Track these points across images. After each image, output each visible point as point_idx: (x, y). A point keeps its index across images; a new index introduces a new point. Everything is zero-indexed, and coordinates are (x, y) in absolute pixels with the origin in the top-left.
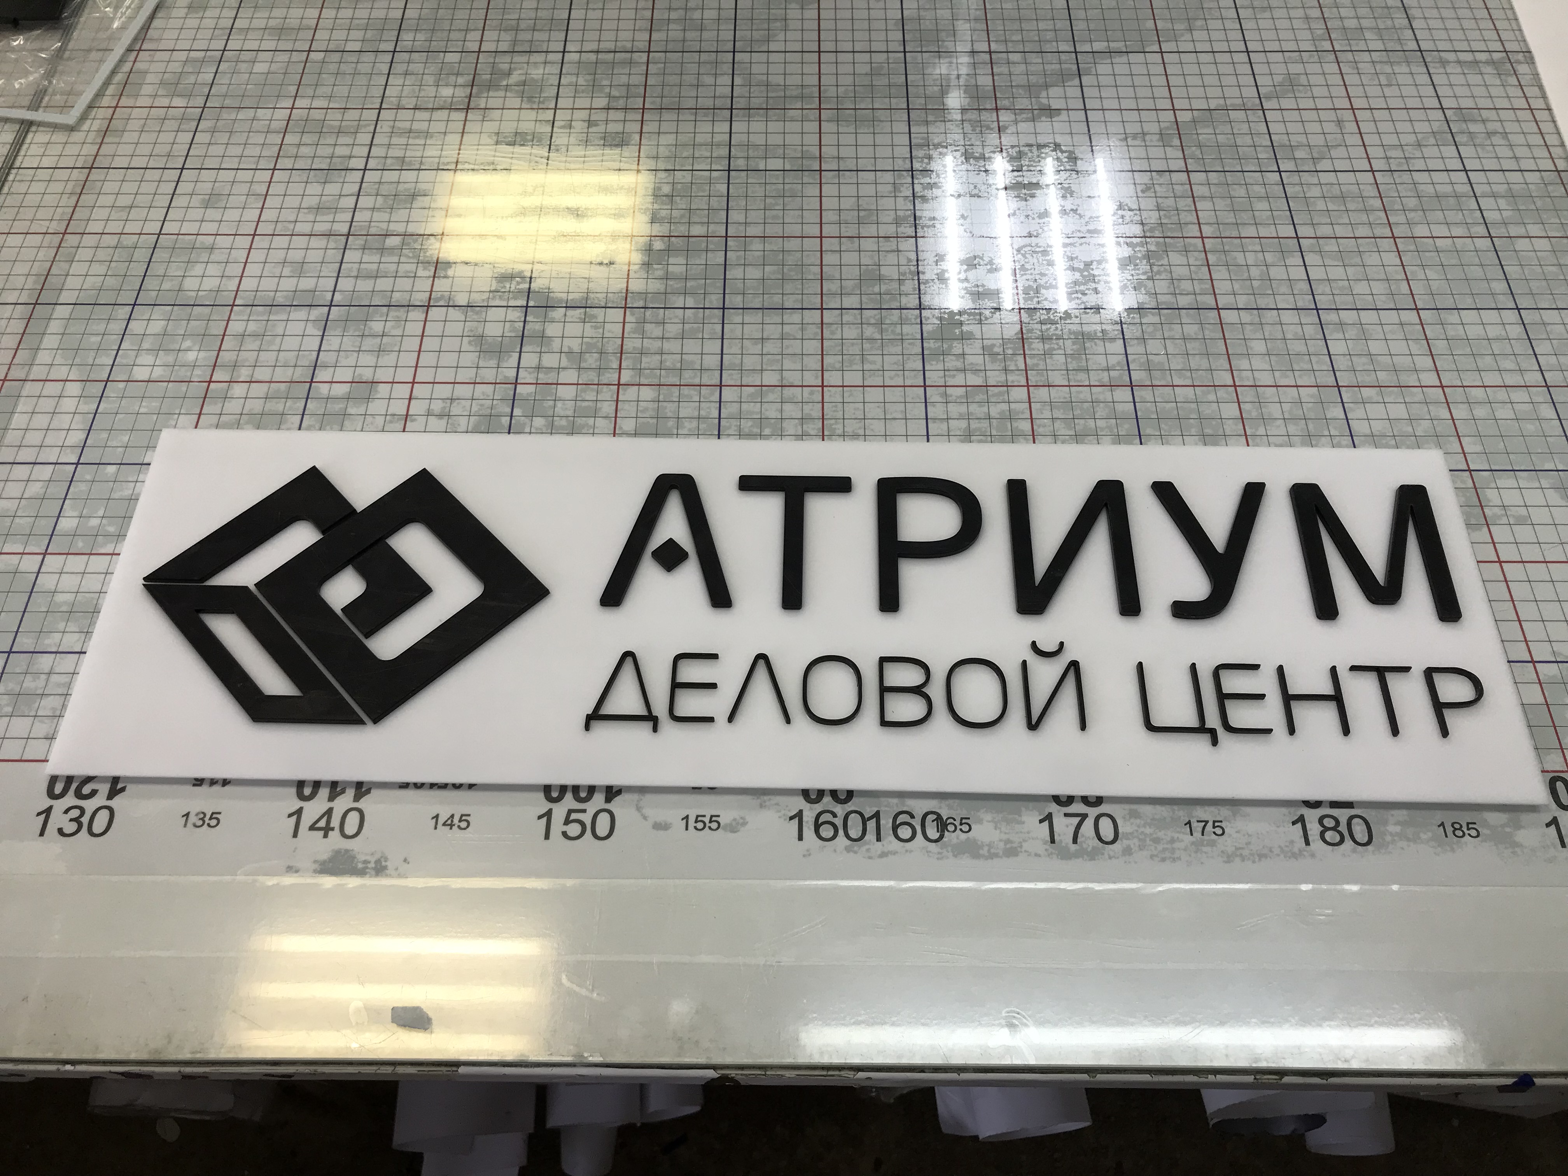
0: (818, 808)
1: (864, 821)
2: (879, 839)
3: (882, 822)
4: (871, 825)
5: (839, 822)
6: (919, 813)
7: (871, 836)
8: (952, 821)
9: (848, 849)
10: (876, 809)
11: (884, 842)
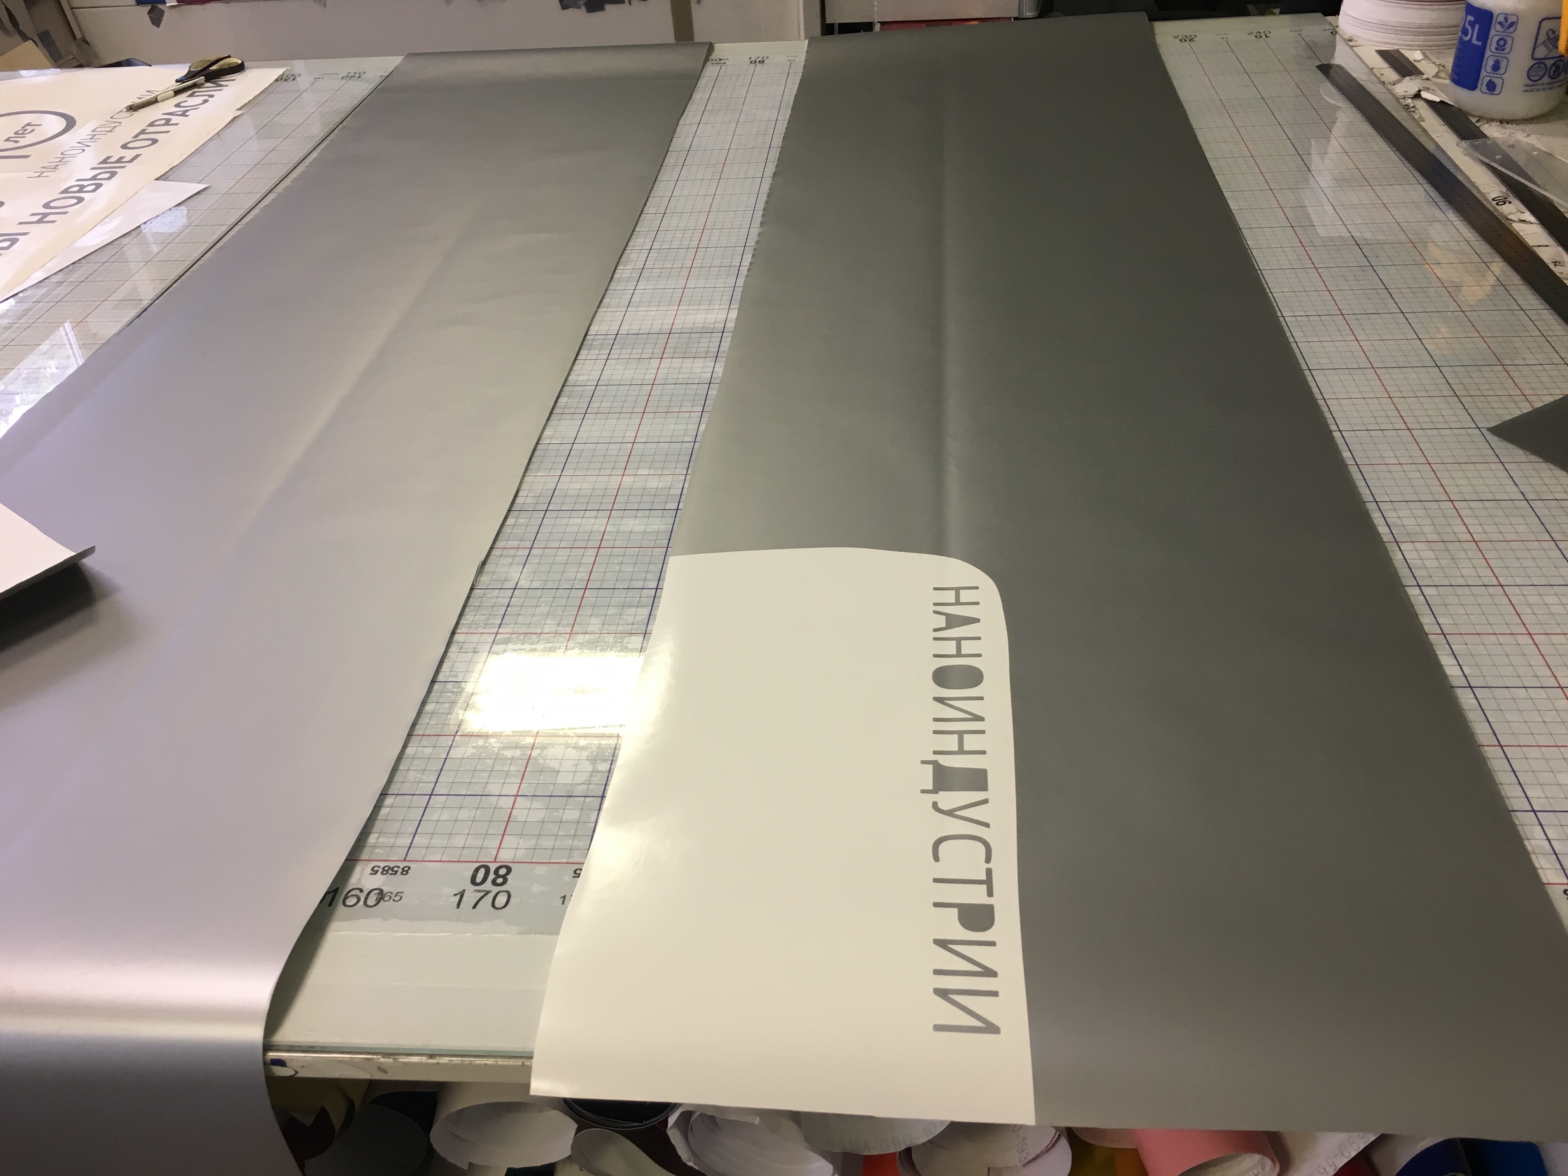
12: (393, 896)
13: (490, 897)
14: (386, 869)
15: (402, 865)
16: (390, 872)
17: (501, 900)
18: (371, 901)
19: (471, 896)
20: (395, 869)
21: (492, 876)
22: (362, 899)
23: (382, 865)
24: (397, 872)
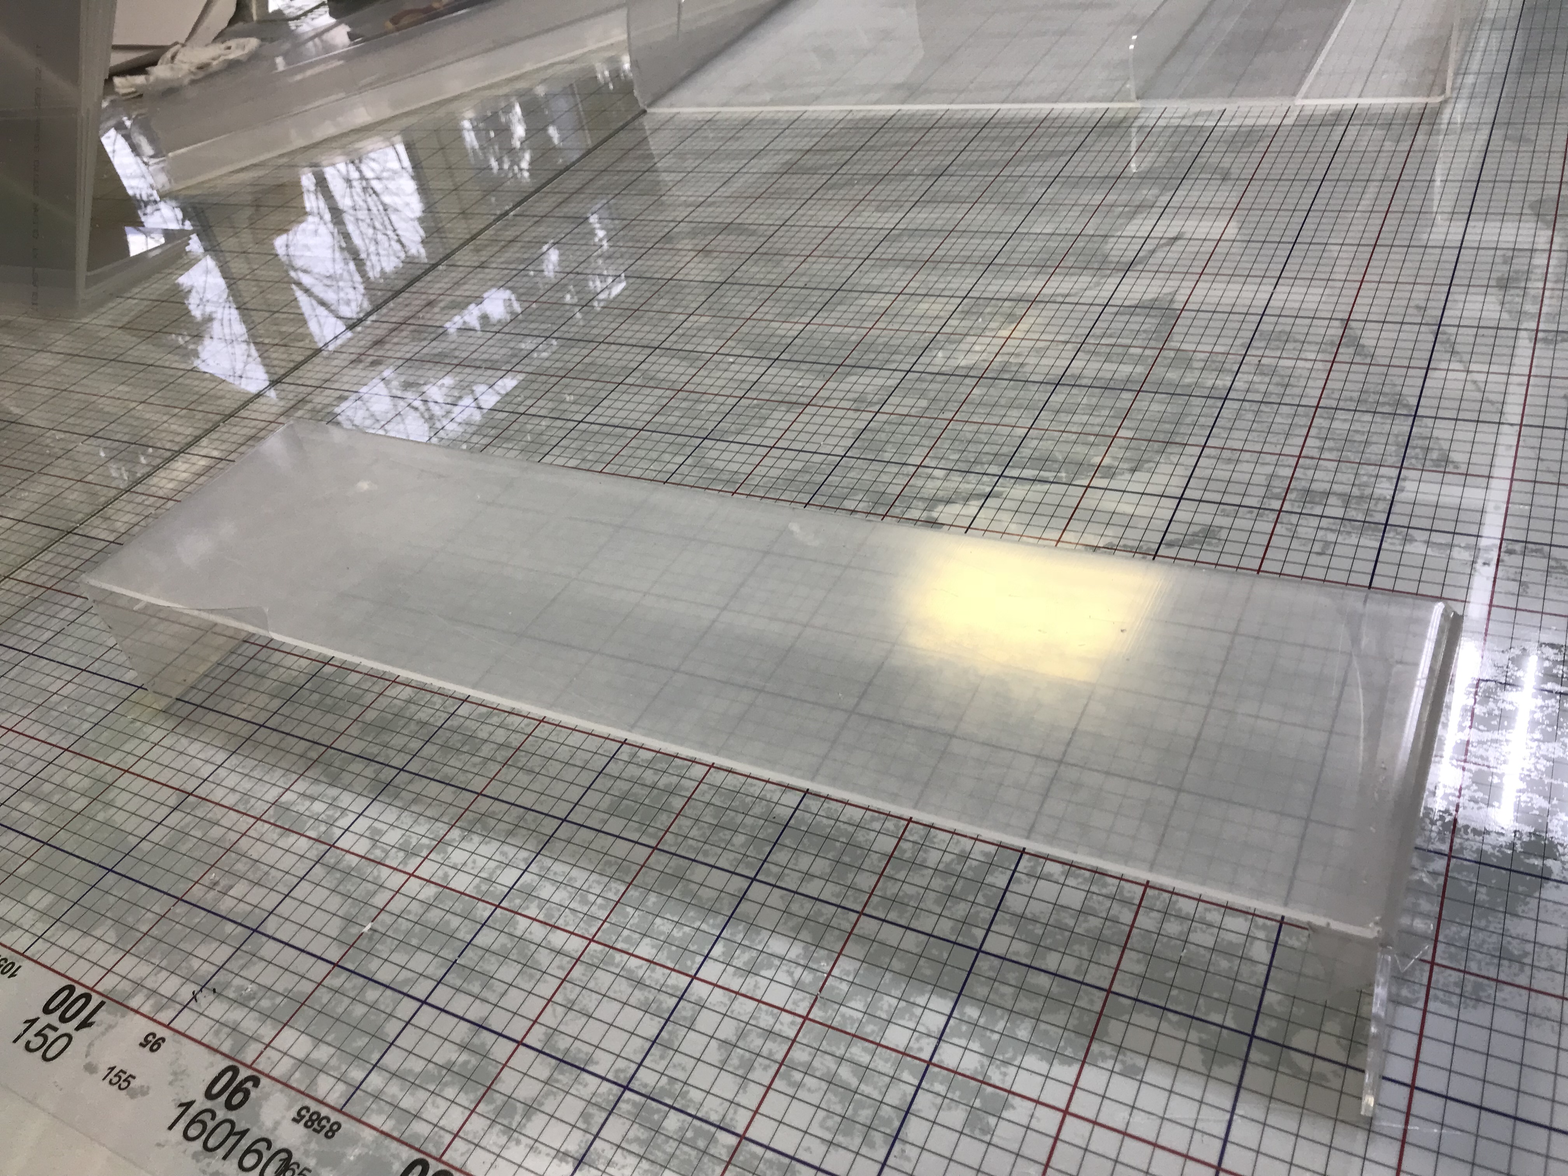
0: (209, 1104)
1: (231, 1134)
2: (225, 1158)
3: (243, 1142)
4: (233, 1140)
5: (211, 1125)
6: (276, 1146)
7: (221, 1152)
8: (295, 1167)
9: (195, 1156)
10: (248, 1126)
11: (227, 1162)
14: (314, 1117)
15: (335, 1117)
16: (316, 1126)
20: (324, 1122)
22: (265, 1160)
23: (313, 1108)
24: (323, 1127)
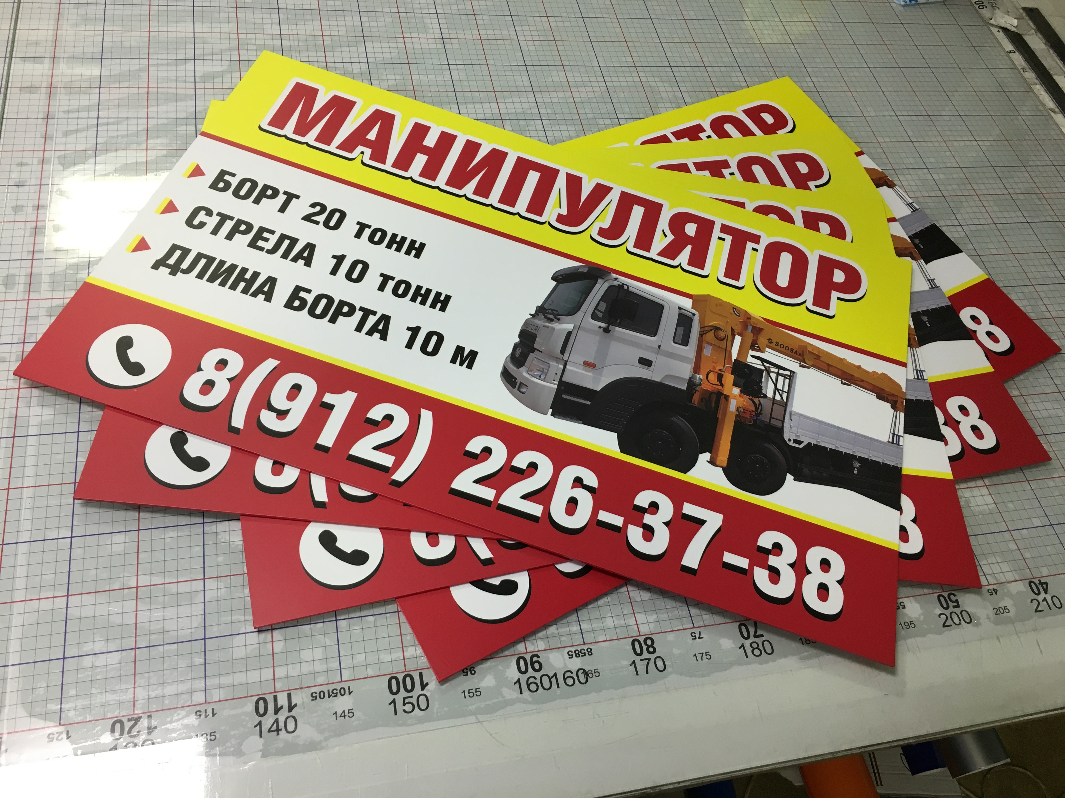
0: (527, 676)
1: (550, 679)
2: (558, 687)
3: (559, 678)
4: (554, 680)
5: (538, 681)
6: (574, 670)
7: (554, 686)
8: (590, 672)
9: (545, 695)
10: (554, 672)
11: (561, 688)
12: (593, 672)
13: (652, 663)
14: (577, 652)
15: (585, 647)
16: (581, 655)
17: (660, 664)
18: (583, 680)
19: (641, 666)
20: (583, 651)
21: (645, 647)
22: (575, 678)
23: (573, 649)
24: (585, 653)
